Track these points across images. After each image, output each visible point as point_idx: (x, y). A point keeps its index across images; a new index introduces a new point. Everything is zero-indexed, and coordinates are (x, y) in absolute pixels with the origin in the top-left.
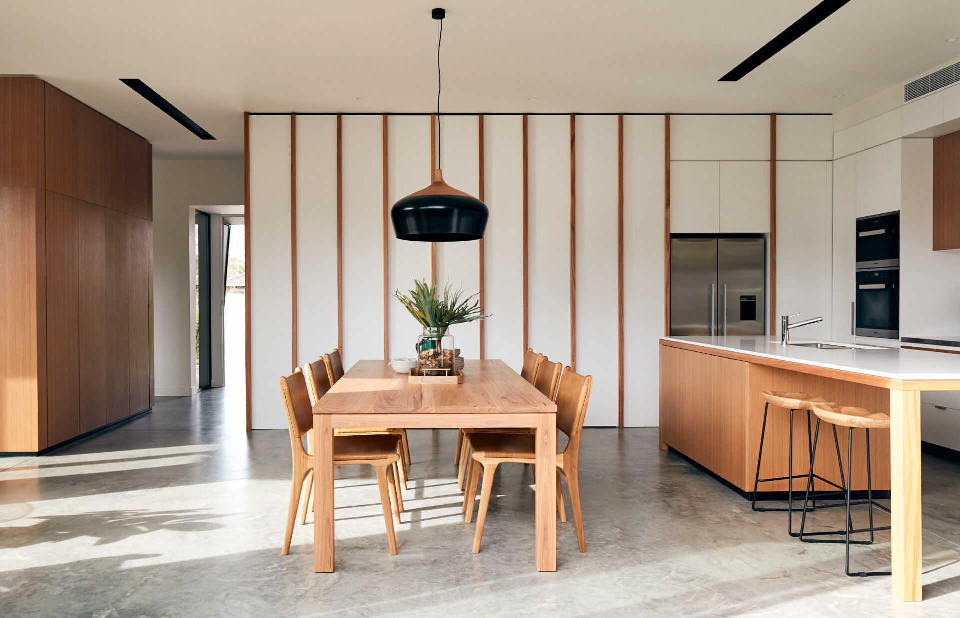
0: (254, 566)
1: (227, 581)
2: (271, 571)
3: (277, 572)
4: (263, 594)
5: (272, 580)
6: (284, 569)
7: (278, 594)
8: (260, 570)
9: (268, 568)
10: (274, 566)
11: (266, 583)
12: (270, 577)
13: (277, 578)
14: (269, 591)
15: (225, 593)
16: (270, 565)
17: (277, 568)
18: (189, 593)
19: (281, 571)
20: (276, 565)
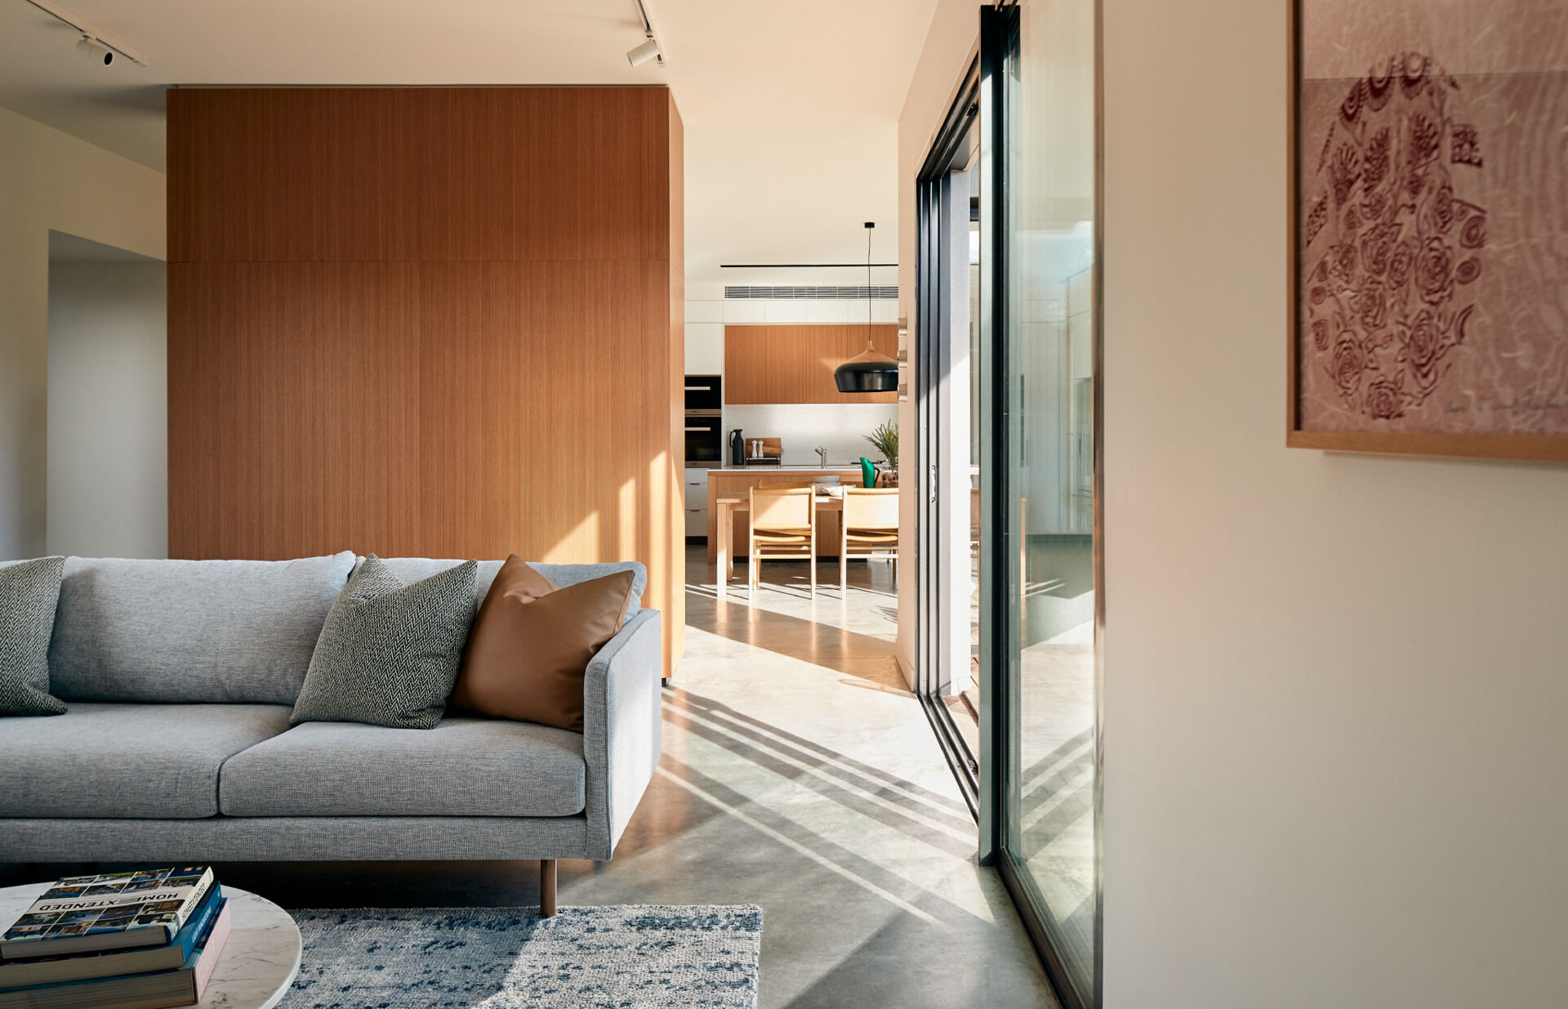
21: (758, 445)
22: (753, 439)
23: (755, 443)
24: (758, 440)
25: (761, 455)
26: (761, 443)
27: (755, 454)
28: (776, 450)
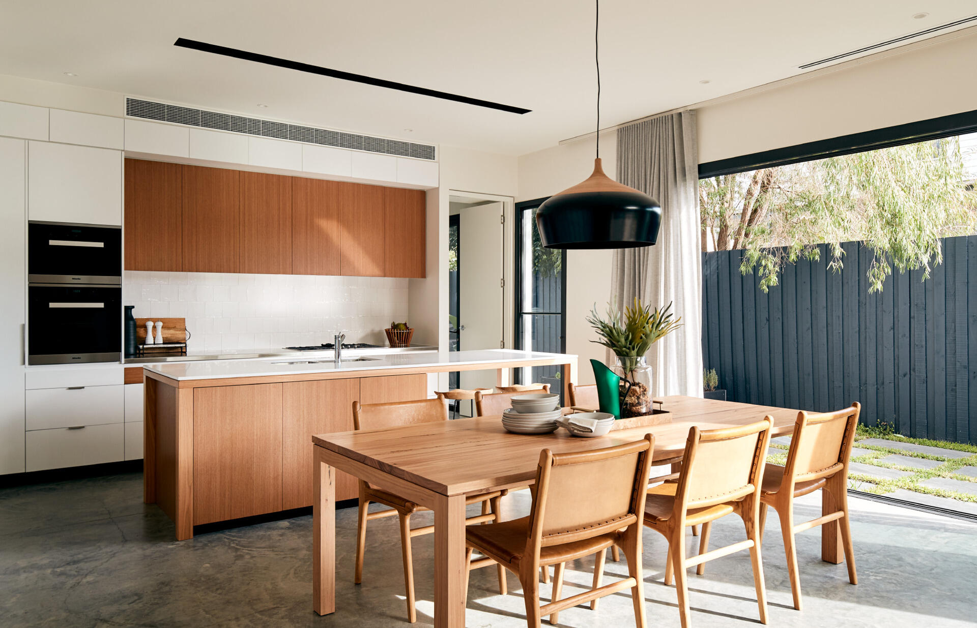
0: (894, 583)
1: (927, 580)
2: (881, 575)
3: (876, 573)
4: (900, 562)
5: (885, 568)
6: (867, 572)
7: (888, 559)
8: (891, 579)
9: (881, 578)
10: (875, 578)
11: (892, 568)
12: (885, 571)
13: (880, 569)
14: (896, 563)
15: (933, 571)
16: (877, 580)
17: (872, 576)
18: (967, 581)
19: (872, 572)
20: (872, 578)
21: (154, 327)
22: (148, 320)
23: (150, 325)
24: (155, 320)
25: (160, 340)
26: (160, 324)
27: (150, 340)
28: (178, 335)
